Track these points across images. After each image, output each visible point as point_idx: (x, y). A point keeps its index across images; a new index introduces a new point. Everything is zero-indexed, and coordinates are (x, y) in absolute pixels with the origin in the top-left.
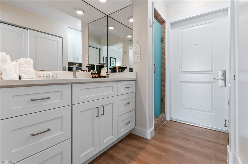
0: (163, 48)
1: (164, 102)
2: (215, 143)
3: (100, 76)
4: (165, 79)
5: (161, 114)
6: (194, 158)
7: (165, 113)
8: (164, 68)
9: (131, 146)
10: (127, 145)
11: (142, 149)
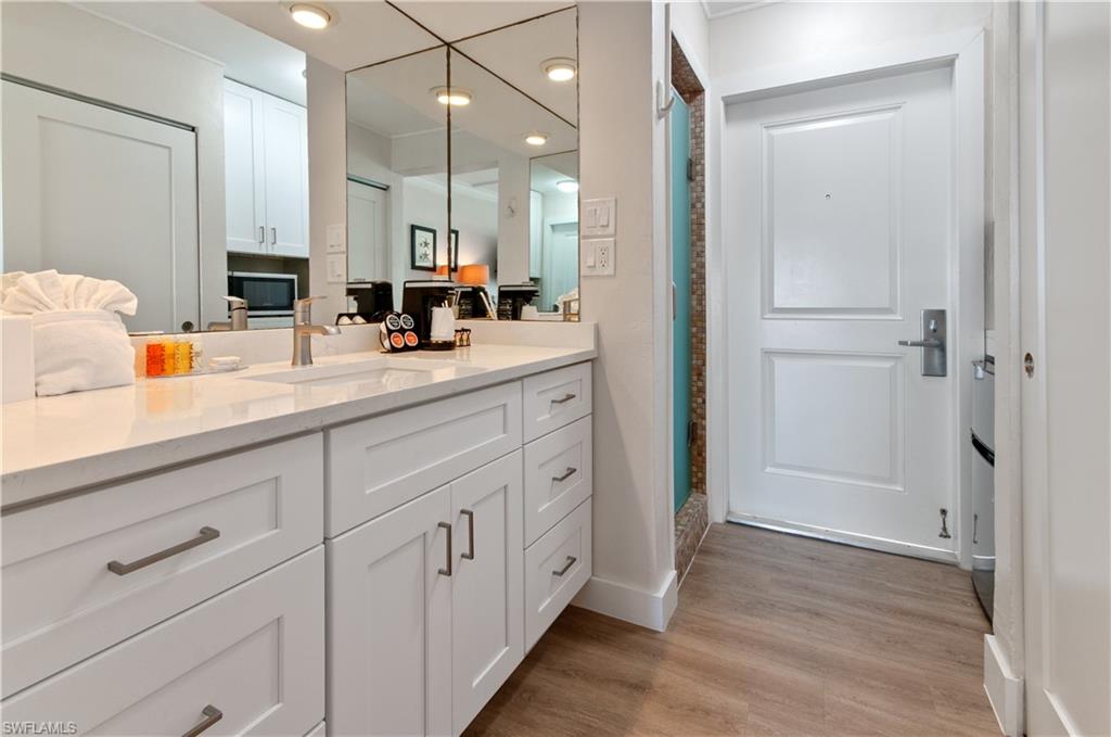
0: (693, 206)
1: (699, 442)
2: (924, 617)
3: (425, 343)
4: (702, 341)
5: (690, 499)
6: (866, 705)
7: (704, 493)
8: (699, 292)
9: (587, 676)
10: (565, 673)
11: (640, 687)
